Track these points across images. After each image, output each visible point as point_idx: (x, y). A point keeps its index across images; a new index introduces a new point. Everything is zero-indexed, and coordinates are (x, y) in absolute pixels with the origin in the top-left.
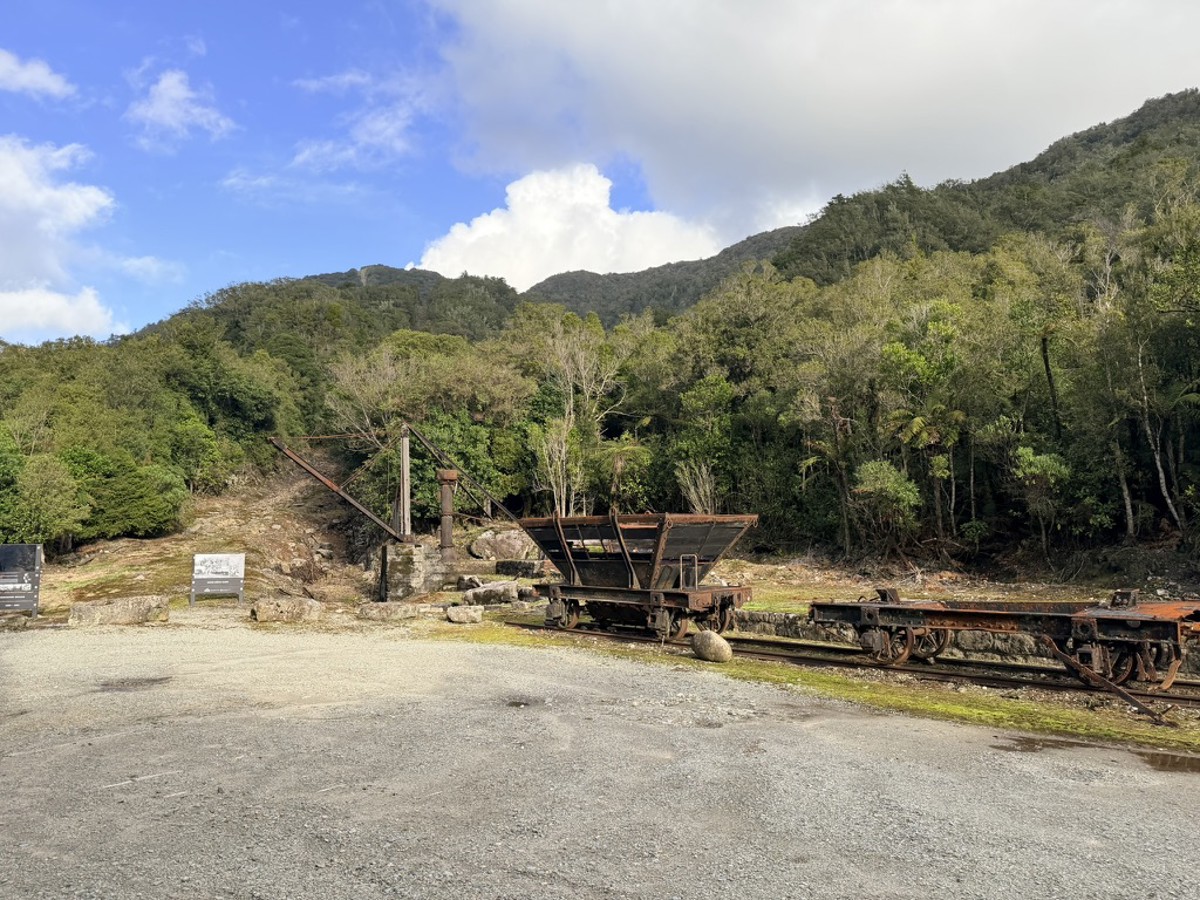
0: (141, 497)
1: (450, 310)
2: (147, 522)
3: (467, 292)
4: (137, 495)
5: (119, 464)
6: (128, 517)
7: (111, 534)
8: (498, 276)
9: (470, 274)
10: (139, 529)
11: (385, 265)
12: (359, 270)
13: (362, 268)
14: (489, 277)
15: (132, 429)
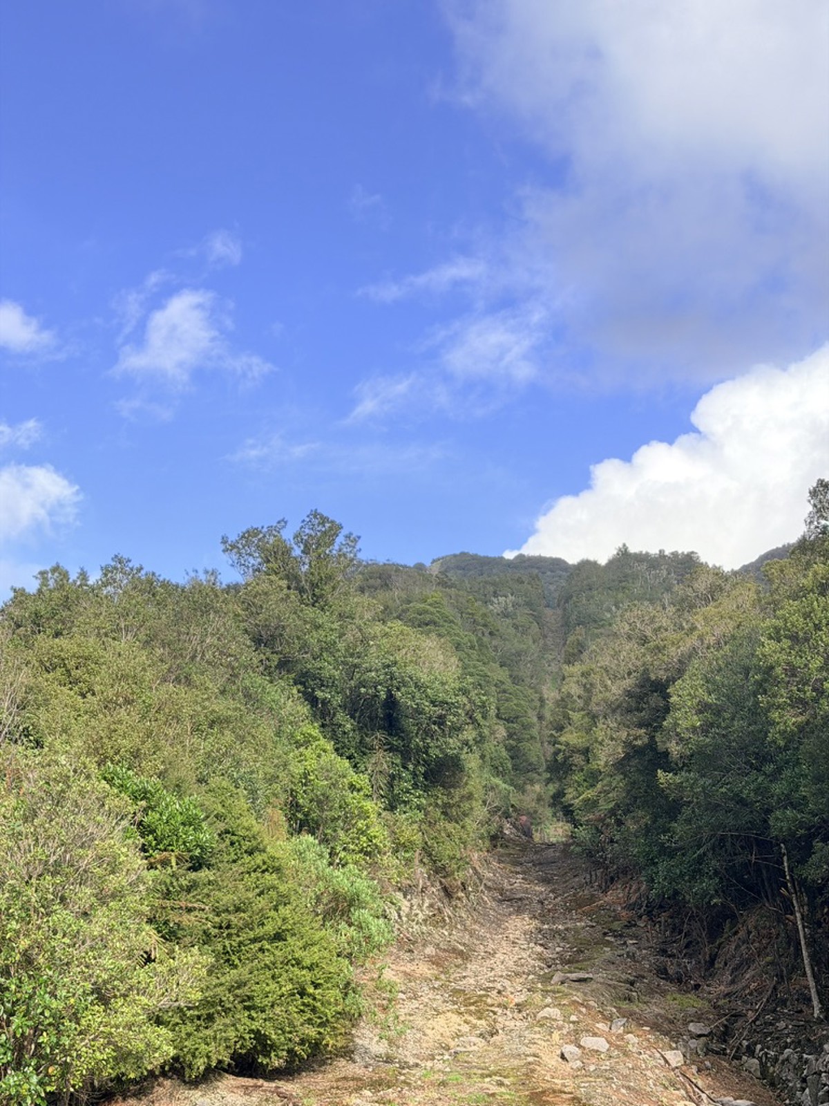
0: (278, 937)
1: (609, 610)
2: (298, 1020)
3: (635, 577)
4: (269, 928)
5: (221, 826)
6: (249, 1004)
7: (200, 1064)
8: (683, 549)
9: (633, 549)
10: (273, 1047)
11: (471, 552)
12: (428, 564)
13: (434, 561)
14: (667, 553)
15: (228, 736)
